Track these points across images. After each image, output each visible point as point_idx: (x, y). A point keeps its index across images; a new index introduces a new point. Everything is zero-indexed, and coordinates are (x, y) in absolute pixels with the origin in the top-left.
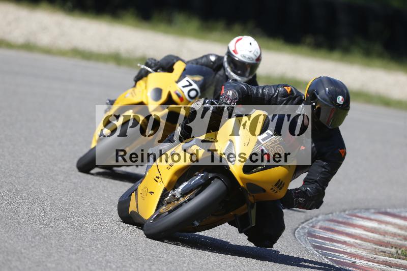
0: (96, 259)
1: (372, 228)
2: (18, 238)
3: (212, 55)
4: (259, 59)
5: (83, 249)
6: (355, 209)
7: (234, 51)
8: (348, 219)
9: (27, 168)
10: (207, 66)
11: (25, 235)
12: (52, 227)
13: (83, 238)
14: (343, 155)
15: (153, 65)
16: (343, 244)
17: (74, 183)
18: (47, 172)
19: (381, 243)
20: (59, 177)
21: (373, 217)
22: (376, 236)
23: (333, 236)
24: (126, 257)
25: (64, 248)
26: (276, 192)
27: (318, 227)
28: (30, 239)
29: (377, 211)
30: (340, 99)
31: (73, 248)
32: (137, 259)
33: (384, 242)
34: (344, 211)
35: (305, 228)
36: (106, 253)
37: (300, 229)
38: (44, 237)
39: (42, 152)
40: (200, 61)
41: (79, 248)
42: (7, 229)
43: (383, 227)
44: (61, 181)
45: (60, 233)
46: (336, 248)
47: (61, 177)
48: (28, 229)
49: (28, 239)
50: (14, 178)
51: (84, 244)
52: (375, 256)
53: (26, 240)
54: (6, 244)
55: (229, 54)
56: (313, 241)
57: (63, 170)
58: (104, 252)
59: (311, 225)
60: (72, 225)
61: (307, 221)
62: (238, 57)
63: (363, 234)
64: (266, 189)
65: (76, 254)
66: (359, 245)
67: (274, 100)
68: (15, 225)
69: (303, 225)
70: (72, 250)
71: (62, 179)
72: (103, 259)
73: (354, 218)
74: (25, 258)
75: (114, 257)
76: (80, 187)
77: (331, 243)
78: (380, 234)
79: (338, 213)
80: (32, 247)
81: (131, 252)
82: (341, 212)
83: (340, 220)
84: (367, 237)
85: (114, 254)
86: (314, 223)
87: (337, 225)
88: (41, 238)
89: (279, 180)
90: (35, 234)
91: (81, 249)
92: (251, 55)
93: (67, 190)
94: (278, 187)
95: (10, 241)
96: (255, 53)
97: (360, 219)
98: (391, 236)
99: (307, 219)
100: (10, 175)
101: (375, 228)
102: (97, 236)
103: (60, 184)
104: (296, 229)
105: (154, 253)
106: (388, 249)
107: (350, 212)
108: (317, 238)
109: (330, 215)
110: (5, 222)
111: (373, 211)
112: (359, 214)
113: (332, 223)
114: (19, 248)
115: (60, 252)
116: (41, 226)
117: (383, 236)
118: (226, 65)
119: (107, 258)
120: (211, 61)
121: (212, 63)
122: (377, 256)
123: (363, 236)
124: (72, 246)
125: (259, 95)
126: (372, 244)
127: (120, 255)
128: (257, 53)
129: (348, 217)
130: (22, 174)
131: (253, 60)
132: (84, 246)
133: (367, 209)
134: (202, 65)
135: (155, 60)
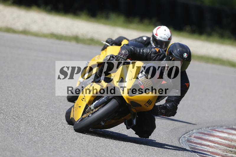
0: (65, 155)
1: (224, 137)
2: (19, 143)
3: (144, 36)
4: (170, 39)
5: (57, 149)
6: (215, 126)
7: (156, 34)
8: (210, 132)
9: (25, 102)
10: (141, 43)
11: (23, 141)
12: (39, 136)
13: (57, 143)
14: (188, 86)
15: (110, 42)
16: (208, 147)
17: (52, 111)
18: (36, 105)
19: (229, 146)
20: (43, 107)
21: (225, 131)
22: (227, 142)
23: (202, 142)
24: (82, 154)
25: (46, 149)
26: (148, 106)
27: (193, 137)
28: (26, 144)
29: (227, 127)
30: (185, 55)
31: (51, 149)
32: (88, 155)
33: (231, 145)
34: (208, 127)
35: (186, 137)
36: (70, 151)
37: (183, 138)
38: (34, 142)
39: (33, 93)
40: (138, 40)
41: (54, 148)
42: (13, 138)
43: (231, 136)
44: (44, 110)
45: (44, 140)
46: (204, 149)
47: (44, 108)
48: (25, 138)
49: (25, 144)
50: (17, 108)
51: (57, 146)
52: (226, 153)
53: (24, 144)
54: (12, 146)
55: (153, 36)
56: (190, 144)
57: (45, 104)
58: (69, 151)
59: (189, 135)
60: (50, 136)
61: (187, 133)
62: (158, 38)
63: (219, 141)
64: (141, 105)
65: (52, 152)
66: (217, 147)
67: (149, 55)
68: (17, 135)
69: (184, 135)
70: (50, 150)
71: (45, 109)
72: (68, 155)
73: (214, 131)
74: (23, 154)
75: (74, 153)
76: (55, 113)
77: (201, 146)
78: (229, 141)
79: (204, 129)
80: (27, 148)
81: (84, 151)
82: (206, 128)
83: (206, 132)
84: (221, 143)
85: (75, 153)
86: (191, 134)
87: (204, 136)
88: (32, 143)
89: (149, 100)
90: (29, 141)
91: (56, 149)
92: (165, 36)
93: (47, 115)
94: (148, 104)
95: (15, 145)
96: (168, 35)
97: (217, 132)
98: (235, 142)
99: (187, 132)
100: (14, 106)
101: (226, 137)
102: (65, 142)
103: (43, 111)
104: (180, 138)
105: (98, 152)
106: (234, 149)
107: (212, 128)
108: (192, 143)
109: (200, 130)
110: (12, 134)
111: (225, 127)
112: (217, 129)
113: (201, 134)
114: (20, 149)
115: (44, 151)
116: (33, 136)
117: (230, 142)
118: (152, 42)
119: (71, 154)
120: (144, 40)
121: (144, 41)
122: (227, 154)
123: (219, 142)
124: (51, 148)
125: (141, 53)
126: (224, 146)
127: (78, 152)
128: (169, 35)
129: (210, 131)
130: (21, 106)
131: (166, 39)
132: (58, 147)
133: (222, 126)
134: (139, 42)
135: (111, 39)
